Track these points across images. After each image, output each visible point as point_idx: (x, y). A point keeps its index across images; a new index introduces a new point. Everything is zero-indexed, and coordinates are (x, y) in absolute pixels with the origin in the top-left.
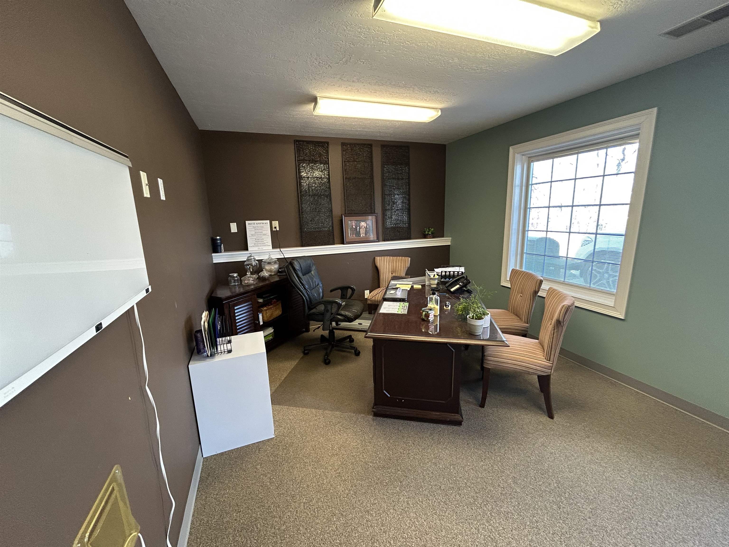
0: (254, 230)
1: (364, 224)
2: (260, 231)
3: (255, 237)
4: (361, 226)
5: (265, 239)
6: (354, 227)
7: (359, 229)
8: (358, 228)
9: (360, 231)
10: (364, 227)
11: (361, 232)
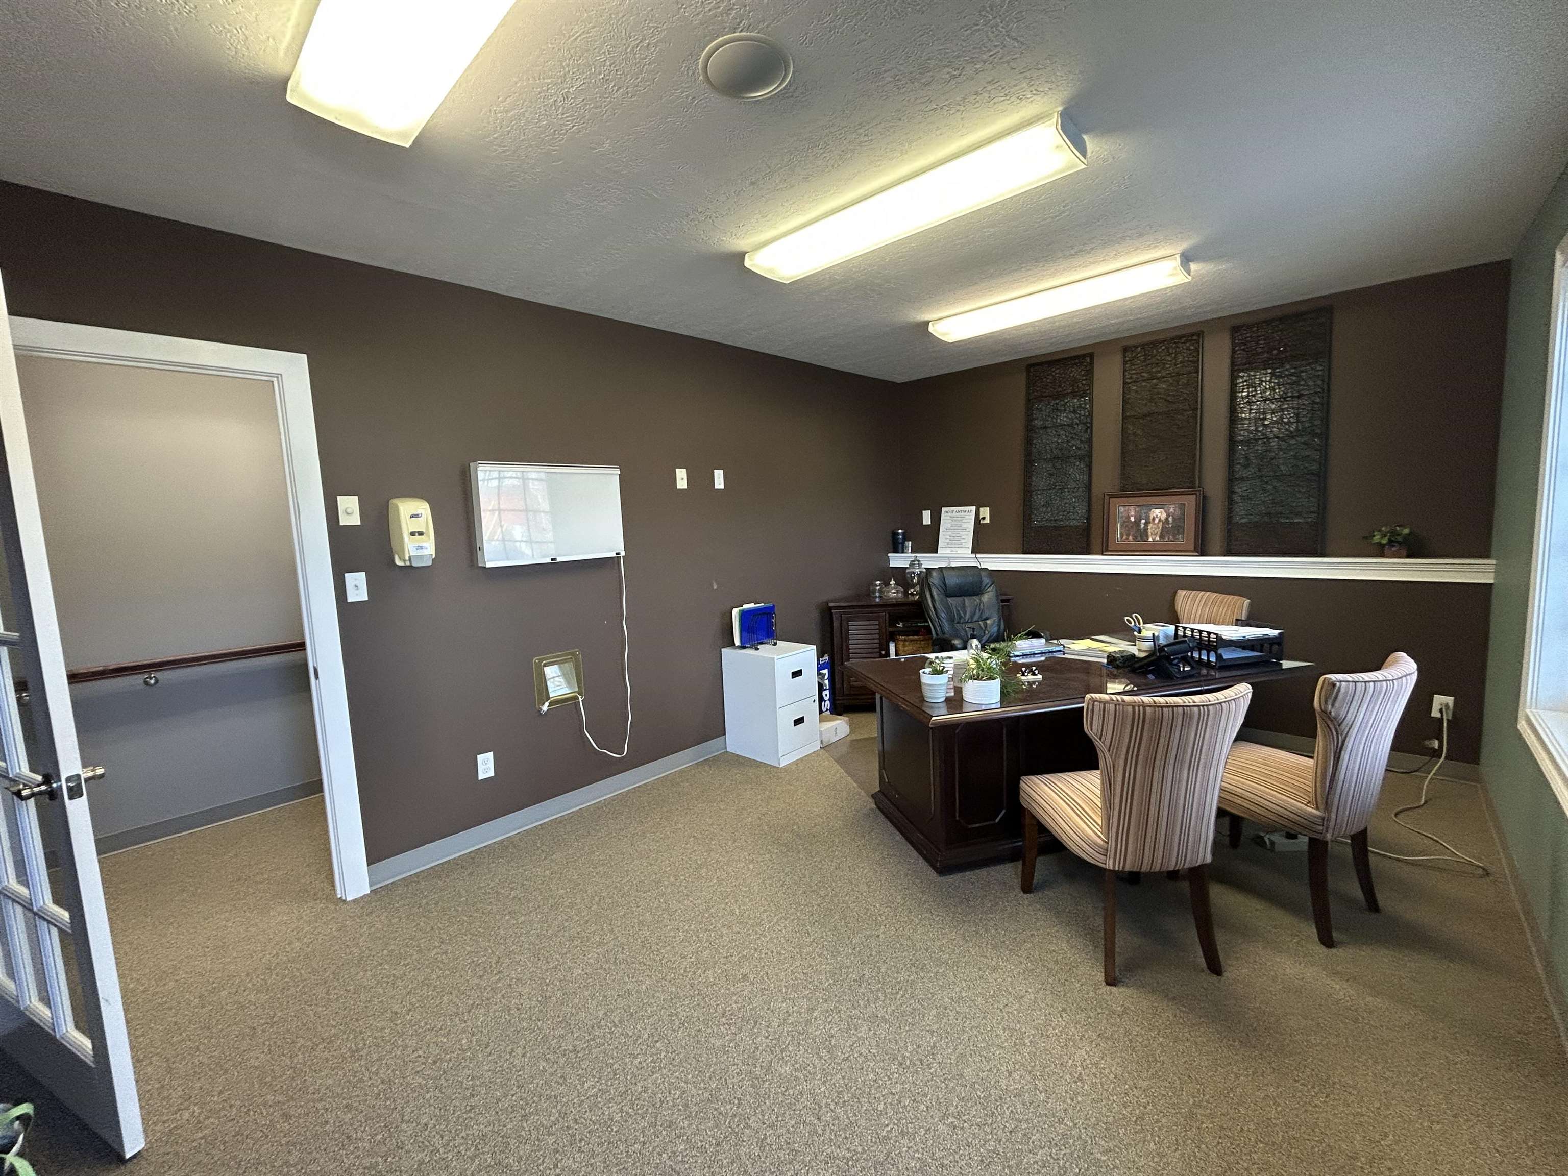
0: (950, 521)
1: (1161, 513)
2: (959, 523)
3: (950, 533)
4: (1151, 517)
5: (963, 537)
6: (1132, 519)
7: (1146, 524)
8: (1143, 521)
9: (1146, 530)
10: (1160, 520)
11: (1149, 531)
